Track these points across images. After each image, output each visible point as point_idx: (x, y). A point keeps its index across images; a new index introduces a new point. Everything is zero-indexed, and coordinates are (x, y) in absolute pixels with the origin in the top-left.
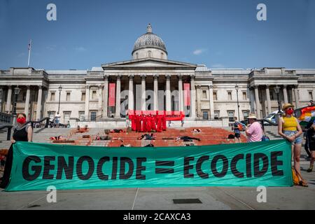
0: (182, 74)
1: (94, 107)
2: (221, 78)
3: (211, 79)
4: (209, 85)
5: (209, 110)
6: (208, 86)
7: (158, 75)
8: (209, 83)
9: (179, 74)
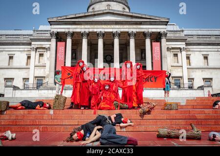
0: (150, 31)
1: (40, 72)
2: (195, 40)
3: (184, 40)
4: (182, 47)
5: (181, 77)
6: (180, 49)
7: (119, 31)
8: (182, 45)
9: (146, 31)
